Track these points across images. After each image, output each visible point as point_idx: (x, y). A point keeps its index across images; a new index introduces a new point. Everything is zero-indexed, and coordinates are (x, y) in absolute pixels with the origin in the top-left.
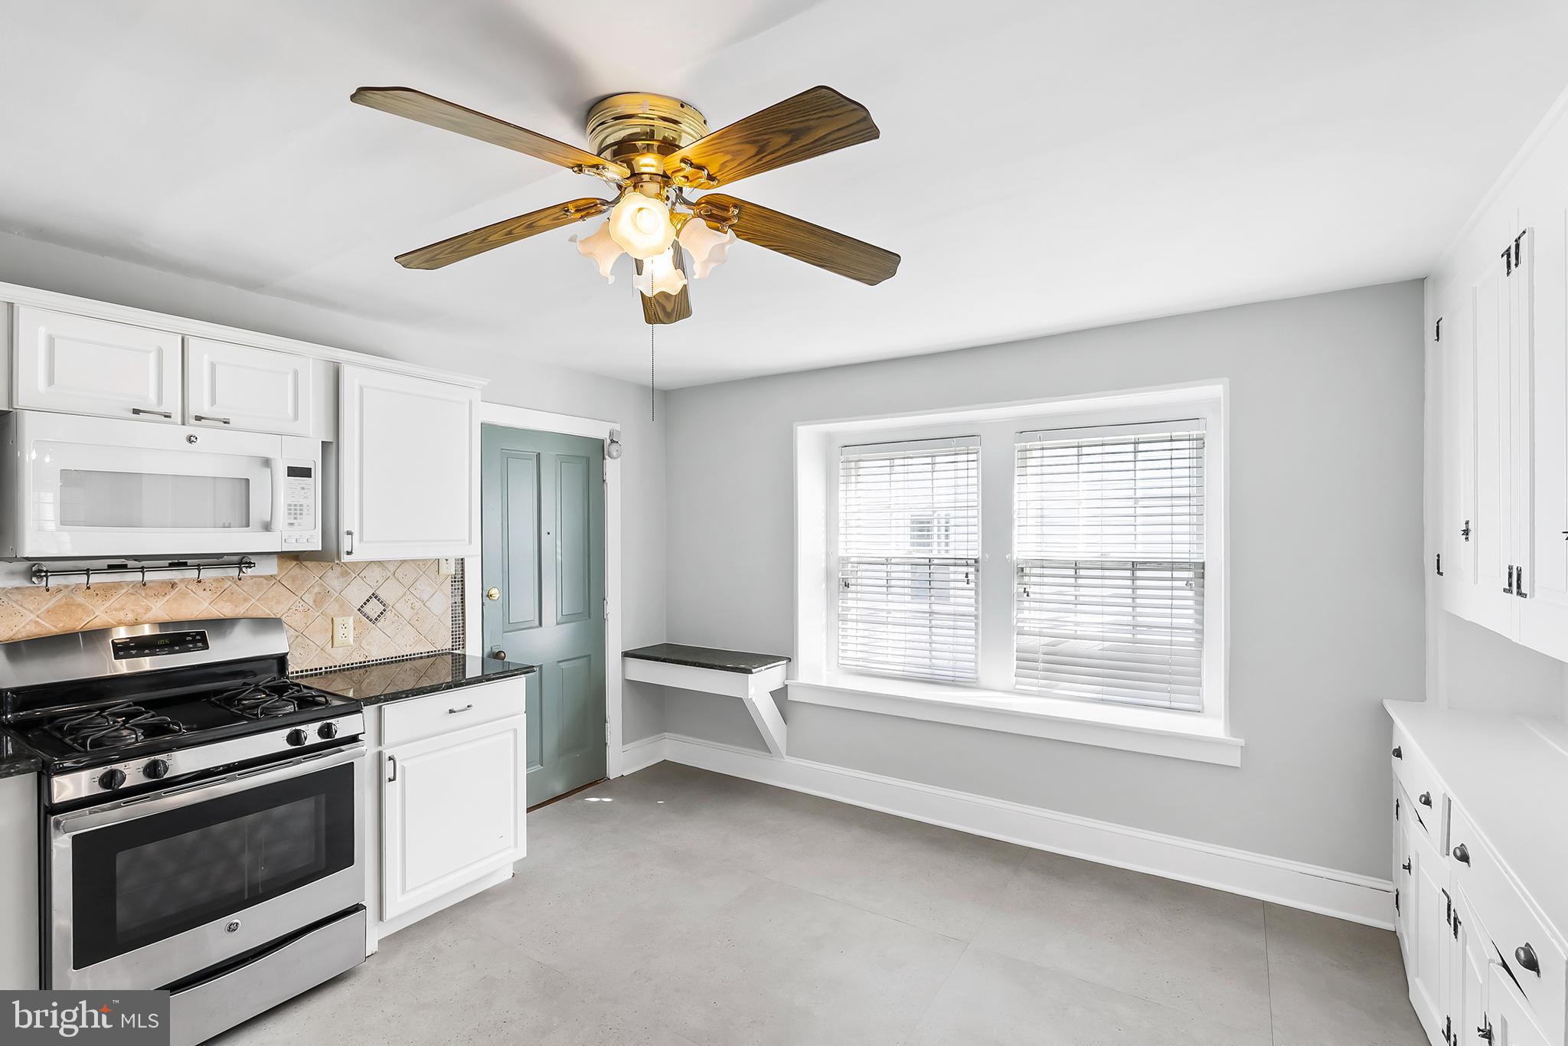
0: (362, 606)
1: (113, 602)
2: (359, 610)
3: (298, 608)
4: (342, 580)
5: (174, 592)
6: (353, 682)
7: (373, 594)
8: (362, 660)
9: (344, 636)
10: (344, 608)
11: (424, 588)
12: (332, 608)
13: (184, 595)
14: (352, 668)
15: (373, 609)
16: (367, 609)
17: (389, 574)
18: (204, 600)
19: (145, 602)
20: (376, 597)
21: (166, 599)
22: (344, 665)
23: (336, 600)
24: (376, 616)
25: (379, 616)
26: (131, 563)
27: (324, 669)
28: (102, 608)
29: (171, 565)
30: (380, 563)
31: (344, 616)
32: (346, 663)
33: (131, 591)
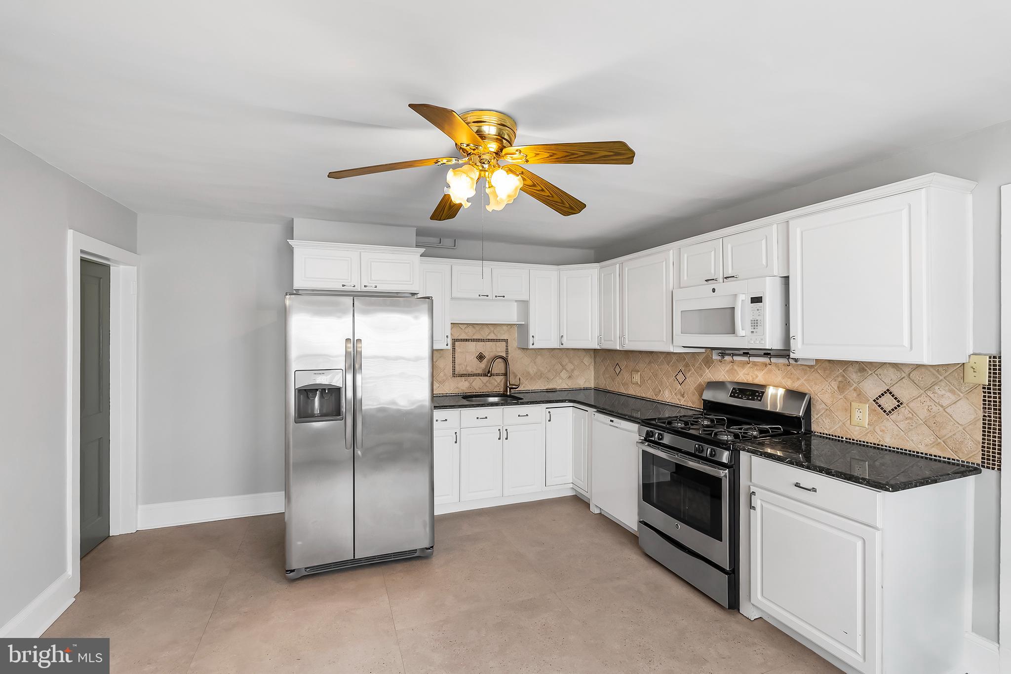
0: (877, 398)
1: (745, 371)
2: (874, 401)
3: (827, 390)
4: (859, 374)
5: (766, 369)
6: (868, 456)
7: (888, 390)
8: (877, 442)
9: (859, 418)
10: (861, 396)
11: (944, 394)
12: (851, 394)
13: (770, 371)
14: (867, 446)
15: (888, 403)
16: (881, 401)
17: (904, 375)
18: (779, 375)
19: (756, 372)
20: (890, 393)
21: (763, 372)
22: (860, 441)
23: (855, 390)
24: (890, 409)
25: (893, 410)
26: (750, 352)
27: (844, 439)
28: (743, 372)
29: (765, 354)
30: (895, 366)
31: (861, 402)
32: (862, 440)
33: (751, 366)
